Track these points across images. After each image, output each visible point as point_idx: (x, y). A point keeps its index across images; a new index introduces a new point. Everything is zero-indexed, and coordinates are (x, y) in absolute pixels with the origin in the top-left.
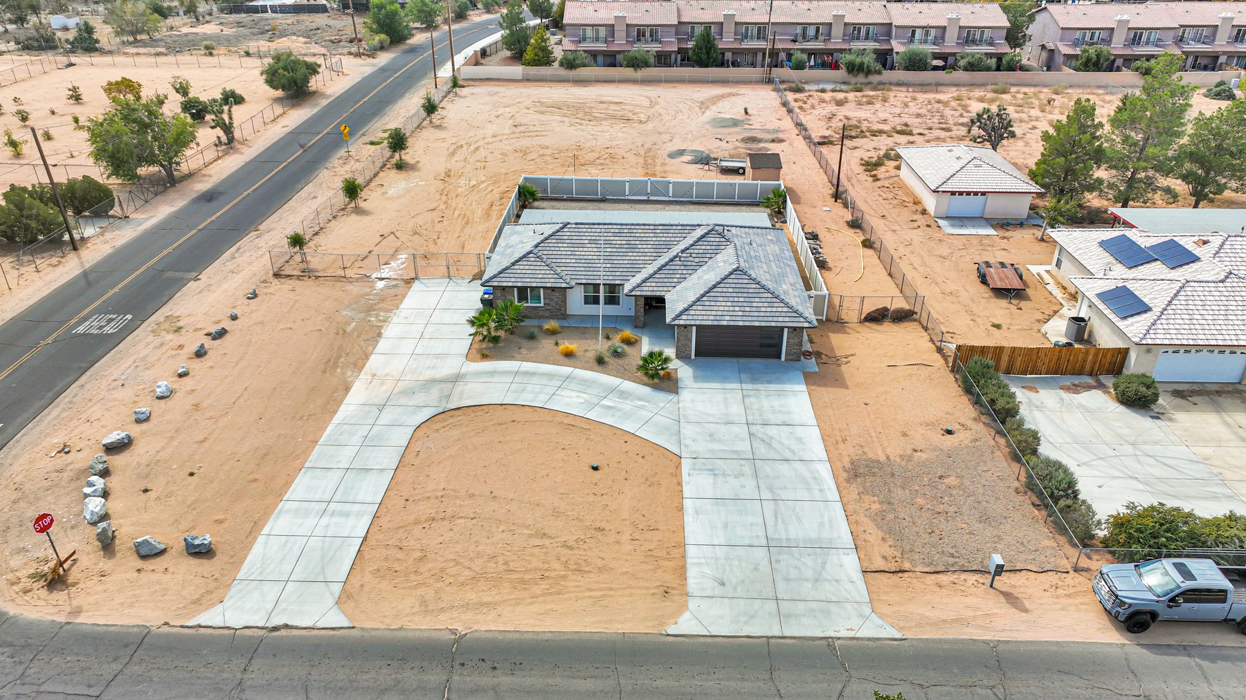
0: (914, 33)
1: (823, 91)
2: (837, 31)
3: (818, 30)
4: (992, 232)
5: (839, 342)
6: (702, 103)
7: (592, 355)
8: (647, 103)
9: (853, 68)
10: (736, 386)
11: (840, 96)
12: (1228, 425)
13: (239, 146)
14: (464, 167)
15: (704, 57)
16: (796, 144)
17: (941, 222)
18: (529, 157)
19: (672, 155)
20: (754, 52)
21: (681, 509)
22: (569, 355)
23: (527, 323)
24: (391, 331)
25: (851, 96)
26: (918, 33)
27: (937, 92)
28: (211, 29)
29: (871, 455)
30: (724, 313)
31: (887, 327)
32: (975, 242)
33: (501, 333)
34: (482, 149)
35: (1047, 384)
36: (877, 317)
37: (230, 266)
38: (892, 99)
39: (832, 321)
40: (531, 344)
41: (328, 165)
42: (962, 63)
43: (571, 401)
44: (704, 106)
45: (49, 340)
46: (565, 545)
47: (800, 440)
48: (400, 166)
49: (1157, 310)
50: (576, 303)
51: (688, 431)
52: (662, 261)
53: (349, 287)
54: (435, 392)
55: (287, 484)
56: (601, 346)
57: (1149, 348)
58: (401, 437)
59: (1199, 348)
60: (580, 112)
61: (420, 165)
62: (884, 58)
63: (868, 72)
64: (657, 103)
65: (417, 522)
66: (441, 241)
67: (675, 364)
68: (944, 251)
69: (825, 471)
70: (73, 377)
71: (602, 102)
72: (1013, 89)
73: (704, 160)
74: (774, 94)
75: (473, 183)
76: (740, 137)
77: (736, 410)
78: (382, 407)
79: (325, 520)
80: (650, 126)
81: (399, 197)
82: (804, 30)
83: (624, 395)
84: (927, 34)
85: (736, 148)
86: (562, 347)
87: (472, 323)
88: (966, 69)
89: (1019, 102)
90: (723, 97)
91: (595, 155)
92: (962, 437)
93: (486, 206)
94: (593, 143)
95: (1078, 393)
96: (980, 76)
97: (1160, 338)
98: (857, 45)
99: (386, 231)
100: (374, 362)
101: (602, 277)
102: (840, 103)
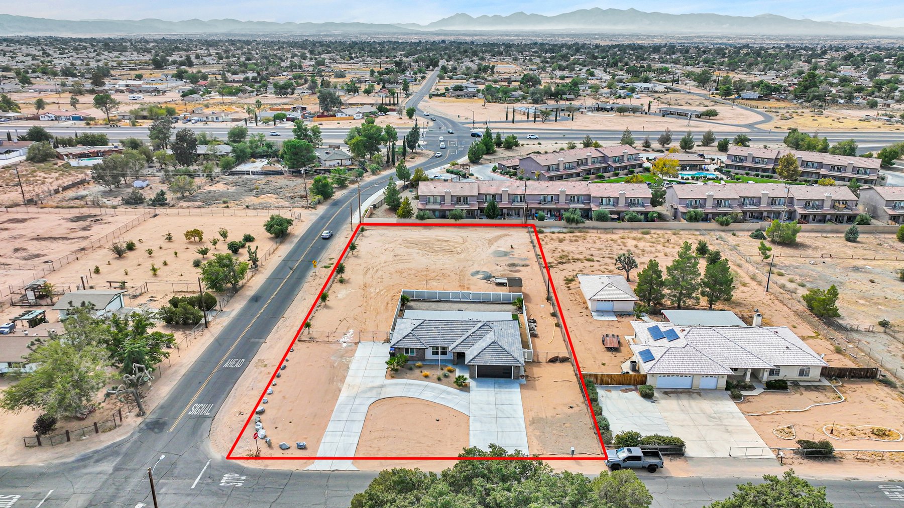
0: (602, 200)
1: (553, 233)
2: (562, 199)
3: (552, 197)
4: (615, 318)
5: (536, 371)
6: (490, 241)
7: (435, 377)
8: (461, 241)
9: (569, 220)
10: (493, 389)
11: (561, 236)
12: (679, 405)
13: (260, 269)
14: (372, 281)
15: (491, 214)
16: (534, 268)
17: (593, 314)
18: (403, 276)
19: (473, 275)
20: (519, 209)
21: (468, 434)
22: (426, 377)
23: (409, 363)
24: (353, 366)
25: (568, 236)
26: (604, 200)
27: (613, 233)
28: (220, 187)
29: (540, 416)
30: (489, 360)
31: (558, 364)
32: (606, 324)
33: (399, 367)
34: (380, 271)
35: (615, 388)
36: (554, 360)
37: (277, 336)
38: (588, 238)
39: (534, 362)
40: (411, 372)
41: (306, 280)
42: (626, 217)
43: (428, 395)
44: (491, 242)
45: (216, 370)
46: (428, 446)
47: (515, 410)
48: (342, 281)
49: (657, 359)
50: (429, 355)
51: (473, 407)
52: (464, 337)
53: (331, 346)
54: (374, 392)
55: (326, 426)
56: (439, 373)
57: (653, 375)
58: (364, 409)
59: (673, 375)
60: (427, 247)
61: (351, 280)
62: (587, 214)
63: (577, 222)
64: (466, 241)
65: (375, 439)
66: (367, 323)
67: (469, 381)
68: (591, 328)
69: (522, 422)
70: (231, 386)
71: (438, 241)
72: (653, 231)
73: (488, 278)
74: (528, 234)
75: (378, 290)
76: (507, 263)
77: (492, 399)
78: (355, 398)
79: (342, 438)
80: (462, 256)
81: (344, 299)
82: (545, 198)
83: (449, 393)
84: (609, 200)
85: (505, 270)
86: (423, 373)
87: (387, 363)
88: (628, 221)
89: (654, 240)
90: (501, 236)
91: (435, 274)
92: (576, 409)
93: (385, 304)
94: (434, 267)
95: (626, 392)
96: (635, 224)
97: (656, 371)
98: (572, 206)
99: (342, 318)
100: (348, 380)
101: (440, 345)
102: (561, 241)
